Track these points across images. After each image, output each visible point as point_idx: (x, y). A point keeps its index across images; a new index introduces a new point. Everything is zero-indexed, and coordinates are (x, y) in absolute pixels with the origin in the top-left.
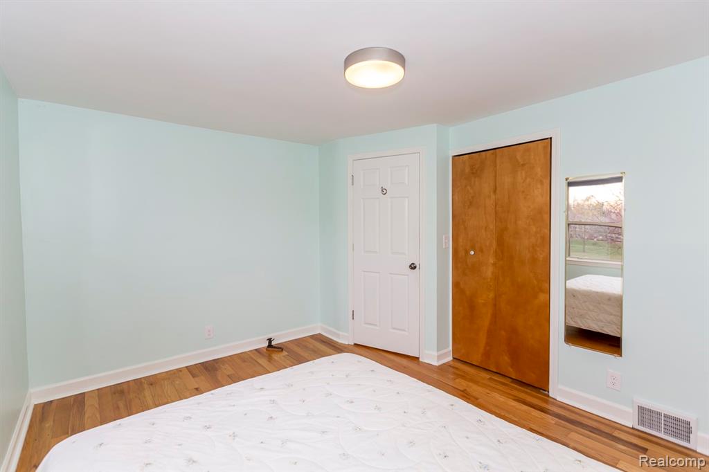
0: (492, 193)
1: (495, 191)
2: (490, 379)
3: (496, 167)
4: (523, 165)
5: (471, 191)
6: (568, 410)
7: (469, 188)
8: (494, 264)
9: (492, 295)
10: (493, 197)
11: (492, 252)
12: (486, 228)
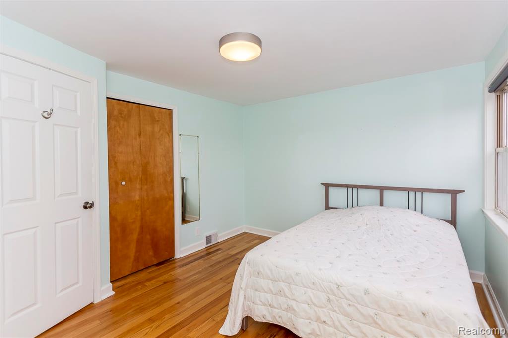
0: (138, 137)
1: (140, 135)
2: (149, 273)
3: (140, 117)
4: (158, 121)
5: (121, 132)
6: (193, 256)
7: (118, 128)
8: (141, 189)
9: (139, 213)
10: (138, 140)
11: (139, 180)
12: (134, 163)
